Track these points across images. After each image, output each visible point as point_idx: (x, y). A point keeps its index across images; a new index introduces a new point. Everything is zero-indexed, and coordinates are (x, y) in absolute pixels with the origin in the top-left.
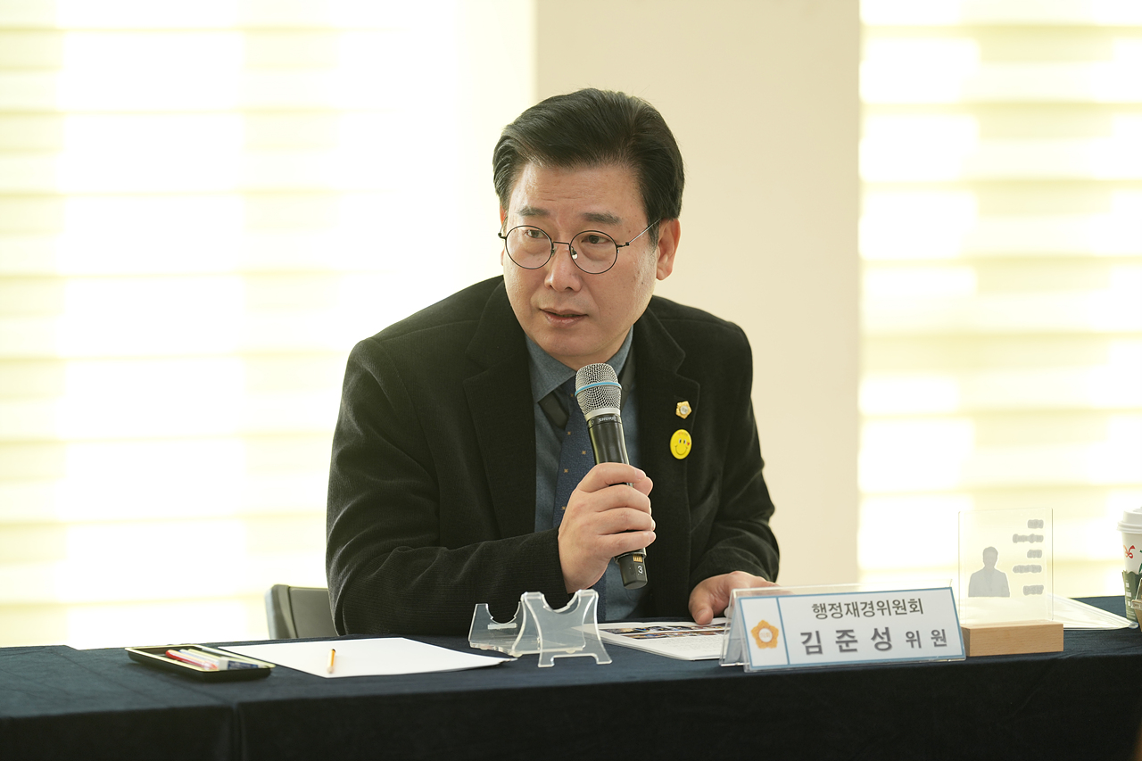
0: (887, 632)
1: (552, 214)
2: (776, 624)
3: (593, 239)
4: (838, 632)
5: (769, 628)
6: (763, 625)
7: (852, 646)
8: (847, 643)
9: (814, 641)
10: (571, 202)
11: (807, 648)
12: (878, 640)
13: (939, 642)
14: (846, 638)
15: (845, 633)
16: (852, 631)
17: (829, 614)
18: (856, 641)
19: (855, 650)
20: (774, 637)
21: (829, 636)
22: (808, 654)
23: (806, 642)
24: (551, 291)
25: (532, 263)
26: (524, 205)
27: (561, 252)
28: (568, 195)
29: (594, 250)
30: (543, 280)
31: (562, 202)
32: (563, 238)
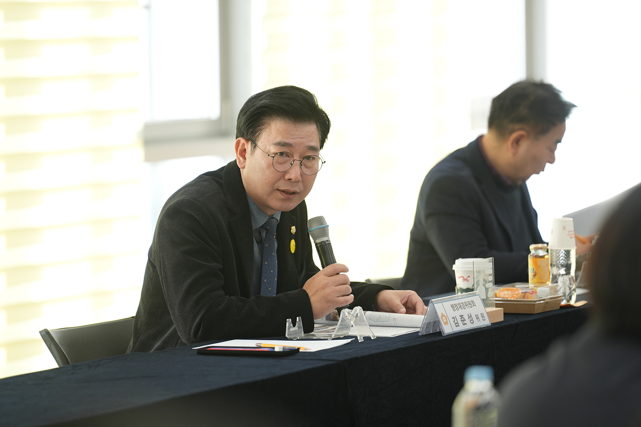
0: (471, 316)
1: (294, 145)
2: (445, 314)
3: (308, 158)
4: (460, 316)
5: (444, 316)
7: (465, 322)
8: (463, 320)
9: (456, 322)
11: (455, 324)
12: (470, 319)
13: (484, 319)
14: (463, 319)
15: (462, 316)
16: (463, 316)
17: (455, 308)
18: (465, 320)
19: (466, 324)
20: (447, 320)
21: (459, 319)
22: (456, 326)
23: (454, 322)
24: (288, 182)
25: (281, 168)
26: (279, 139)
27: (297, 165)
28: (301, 137)
29: (308, 163)
30: (284, 176)
31: (299, 140)
32: (296, 157)
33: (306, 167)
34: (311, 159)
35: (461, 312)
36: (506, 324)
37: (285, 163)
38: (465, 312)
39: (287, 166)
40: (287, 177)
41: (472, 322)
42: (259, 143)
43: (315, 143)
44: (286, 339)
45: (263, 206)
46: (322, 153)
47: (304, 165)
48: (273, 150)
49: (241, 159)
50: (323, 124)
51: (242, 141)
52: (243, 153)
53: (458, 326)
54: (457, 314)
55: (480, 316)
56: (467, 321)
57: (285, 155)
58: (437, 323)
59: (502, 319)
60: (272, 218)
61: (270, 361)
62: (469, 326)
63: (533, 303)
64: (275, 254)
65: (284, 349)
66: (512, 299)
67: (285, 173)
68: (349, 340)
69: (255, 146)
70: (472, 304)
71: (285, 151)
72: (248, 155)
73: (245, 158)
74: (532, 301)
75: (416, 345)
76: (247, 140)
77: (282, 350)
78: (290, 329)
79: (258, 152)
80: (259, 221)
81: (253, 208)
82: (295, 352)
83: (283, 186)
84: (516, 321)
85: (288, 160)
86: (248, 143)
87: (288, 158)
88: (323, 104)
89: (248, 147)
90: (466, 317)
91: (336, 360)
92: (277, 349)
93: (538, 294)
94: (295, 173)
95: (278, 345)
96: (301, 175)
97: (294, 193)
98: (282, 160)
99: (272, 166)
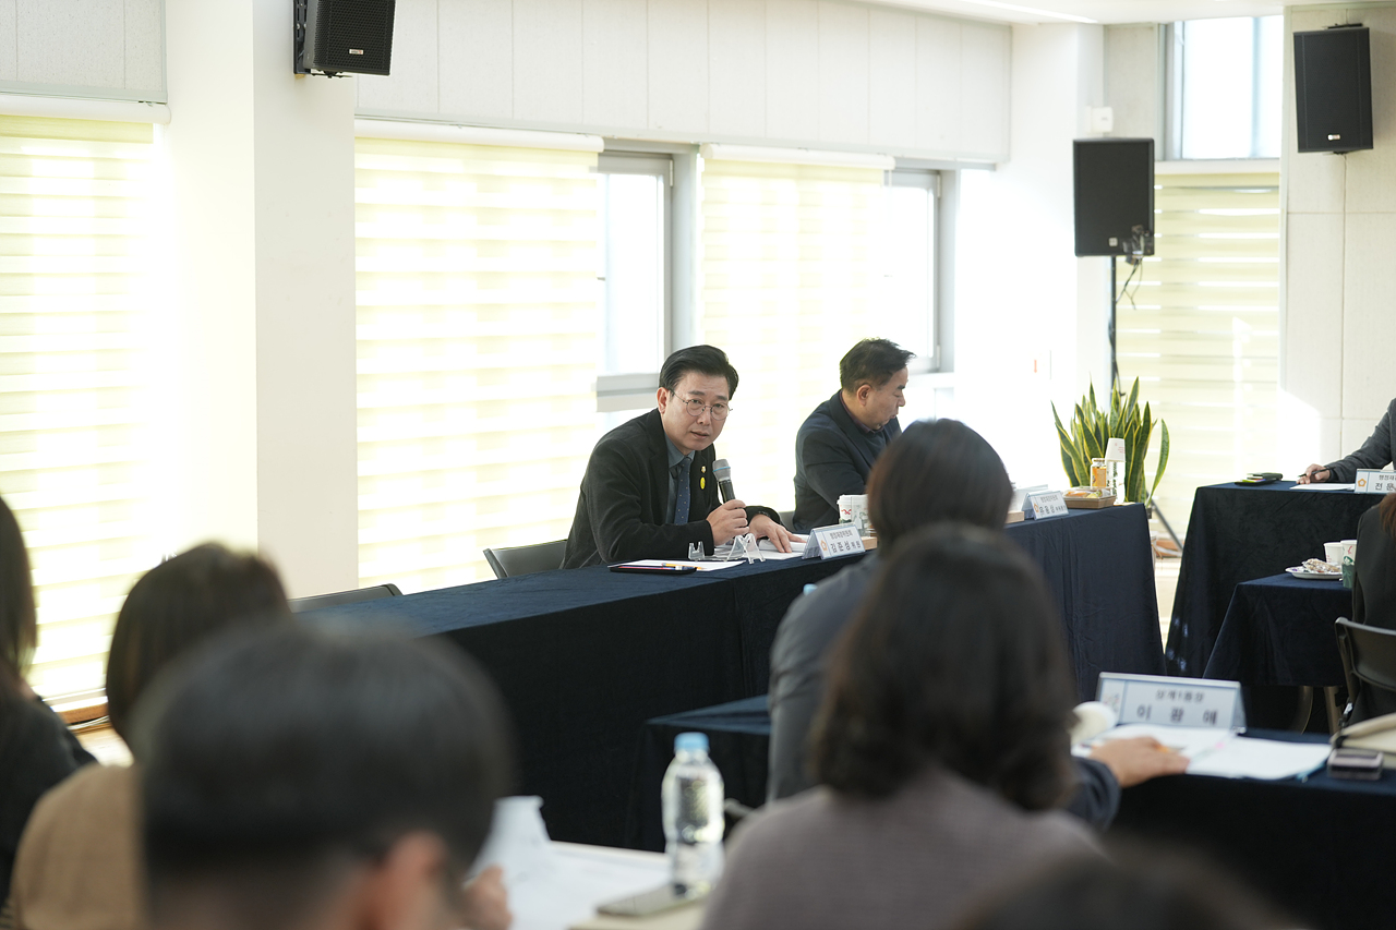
0: (848, 543)
1: (705, 394)
2: (825, 541)
3: (718, 405)
5: (824, 543)
6: (822, 542)
7: (842, 549)
8: (840, 547)
9: (834, 548)
10: (713, 390)
11: (833, 550)
12: (847, 546)
13: (859, 546)
15: (839, 544)
17: (835, 536)
18: (842, 546)
20: (826, 547)
21: (837, 546)
23: (832, 548)
24: (700, 425)
25: (694, 413)
26: (693, 389)
27: (707, 410)
28: (711, 386)
29: (718, 410)
30: (696, 420)
31: (710, 390)
32: (707, 404)
34: (720, 407)
35: (839, 540)
37: (698, 408)
38: (842, 540)
39: (699, 411)
40: (699, 421)
41: (848, 548)
42: (676, 392)
43: (725, 393)
45: (679, 446)
46: (730, 403)
47: (715, 412)
48: (688, 397)
49: (662, 405)
50: (733, 378)
51: (663, 390)
52: (663, 400)
53: (835, 551)
54: (835, 541)
55: (856, 544)
56: (844, 548)
57: (697, 402)
58: (817, 549)
60: (687, 456)
62: (846, 552)
64: (688, 488)
65: (684, 569)
67: (697, 417)
68: (742, 562)
69: (672, 394)
70: (849, 533)
71: (698, 399)
72: (667, 402)
73: (665, 405)
76: (667, 390)
77: (682, 569)
79: (676, 399)
80: (676, 459)
81: (671, 448)
82: (693, 571)
83: (695, 428)
85: (700, 406)
86: (667, 392)
87: (700, 404)
88: (732, 361)
89: (668, 395)
90: (843, 544)
92: (678, 568)
94: (705, 417)
96: (713, 420)
97: (705, 435)
98: (695, 406)
99: (686, 410)
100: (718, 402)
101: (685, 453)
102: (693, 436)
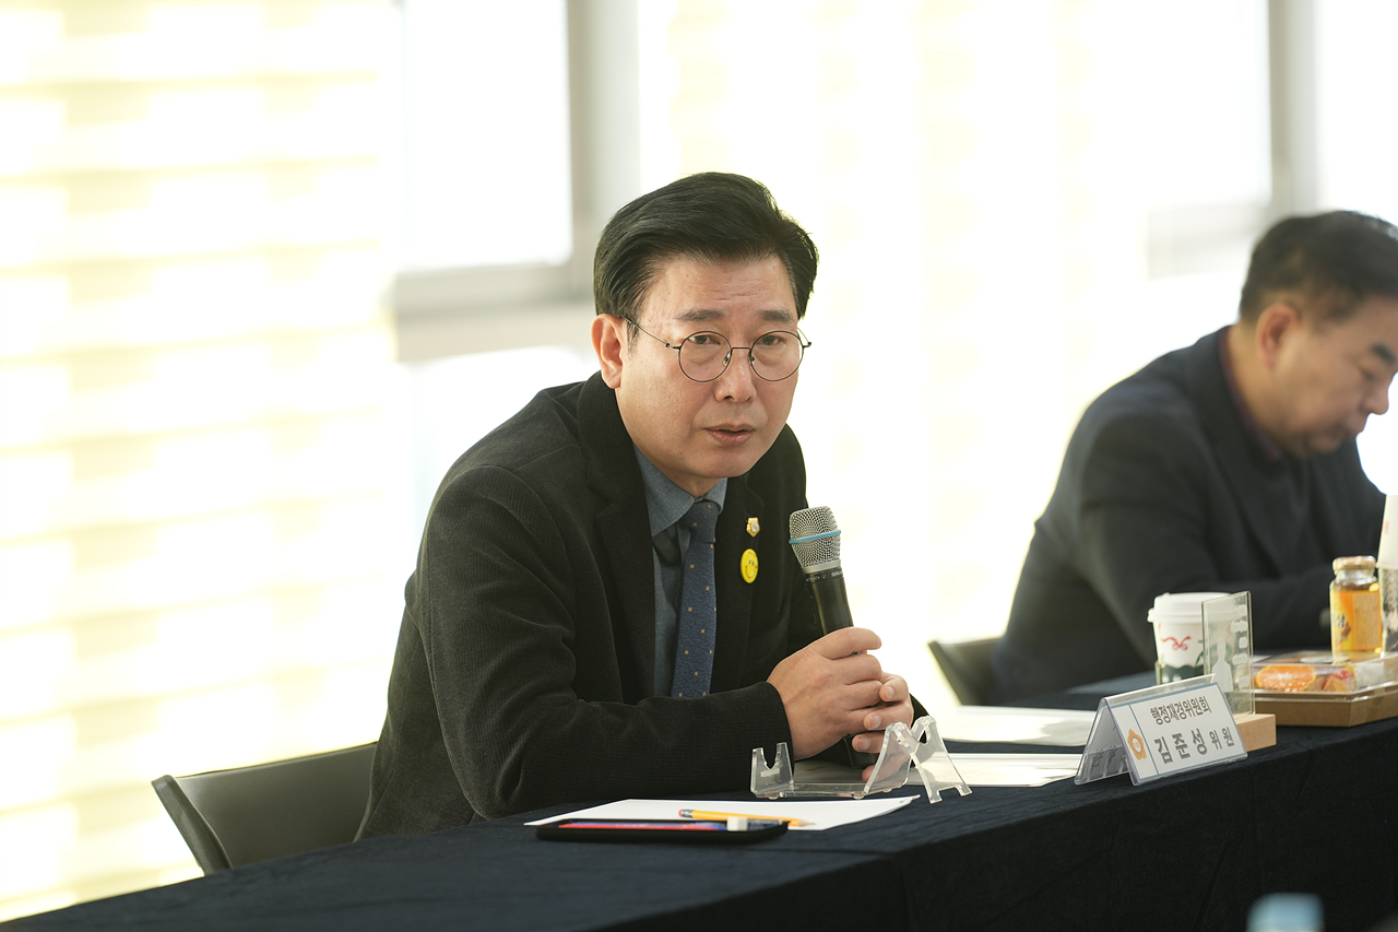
0: (1199, 735)
1: (727, 313)
2: (1138, 733)
3: (768, 340)
4: (1174, 736)
5: (1136, 737)
6: (1132, 735)
7: (1186, 751)
8: (1182, 747)
9: (1164, 751)
10: (746, 299)
11: (1163, 755)
12: (1198, 743)
13: (1230, 742)
14: (1180, 744)
15: (1177, 737)
16: (1180, 735)
17: (1162, 718)
18: (1186, 746)
19: (1188, 755)
20: (1142, 748)
21: (1171, 743)
22: (1166, 761)
23: (1160, 750)
24: (725, 405)
25: (703, 375)
26: (689, 305)
27: (739, 359)
28: (742, 291)
29: (771, 353)
30: (713, 392)
31: (738, 300)
32: (737, 341)
33: (765, 362)
34: (776, 341)
35: (1176, 726)
36: (1284, 753)
37: (711, 359)
38: (1186, 726)
39: (717, 367)
40: (721, 393)
41: (1202, 749)
42: (644, 322)
44: (753, 798)
47: (758, 358)
48: (678, 332)
49: (611, 364)
50: (800, 258)
51: (608, 322)
52: (612, 351)
53: (1170, 760)
54: (1167, 731)
55: (1221, 736)
56: (1191, 748)
57: (708, 340)
58: (1118, 753)
59: (1273, 742)
60: (705, 501)
61: (718, 856)
62: (1196, 761)
63: (1345, 700)
64: (711, 588)
65: (749, 824)
66: (1295, 691)
67: (714, 384)
68: (907, 800)
69: (635, 330)
70: (1201, 706)
71: (707, 331)
72: (623, 354)
73: (619, 363)
74: (1342, 696)
75: (1071, 812)
76: (618, 319)
77: (744, 828)
78: (761, 771)
79: (645, 343)
81: (654, 481)
82: (777, 831)
83: (713, 415)
84: (1307, 745)
85: (718, 353)
86: (620, 324)
87: (717, 347)
89: (622, 333)
90: (1188, 738)
91: (880, 853)
92: (733, 826)
93: (1358, 679)
94: (737, 379)
95: (736, 815)
96: (756, 386)
97: (743, 431)
98: (702, 352)
99: (680, 370)
100: (768, 328)
101: (695, 489)
102: (710, 439)
